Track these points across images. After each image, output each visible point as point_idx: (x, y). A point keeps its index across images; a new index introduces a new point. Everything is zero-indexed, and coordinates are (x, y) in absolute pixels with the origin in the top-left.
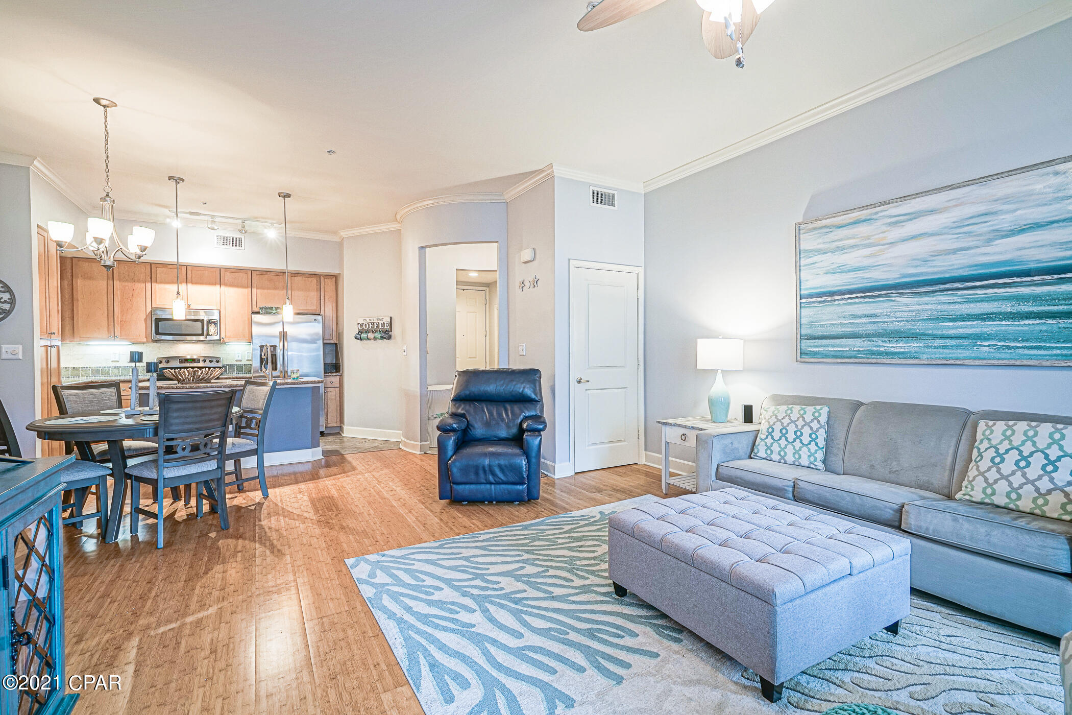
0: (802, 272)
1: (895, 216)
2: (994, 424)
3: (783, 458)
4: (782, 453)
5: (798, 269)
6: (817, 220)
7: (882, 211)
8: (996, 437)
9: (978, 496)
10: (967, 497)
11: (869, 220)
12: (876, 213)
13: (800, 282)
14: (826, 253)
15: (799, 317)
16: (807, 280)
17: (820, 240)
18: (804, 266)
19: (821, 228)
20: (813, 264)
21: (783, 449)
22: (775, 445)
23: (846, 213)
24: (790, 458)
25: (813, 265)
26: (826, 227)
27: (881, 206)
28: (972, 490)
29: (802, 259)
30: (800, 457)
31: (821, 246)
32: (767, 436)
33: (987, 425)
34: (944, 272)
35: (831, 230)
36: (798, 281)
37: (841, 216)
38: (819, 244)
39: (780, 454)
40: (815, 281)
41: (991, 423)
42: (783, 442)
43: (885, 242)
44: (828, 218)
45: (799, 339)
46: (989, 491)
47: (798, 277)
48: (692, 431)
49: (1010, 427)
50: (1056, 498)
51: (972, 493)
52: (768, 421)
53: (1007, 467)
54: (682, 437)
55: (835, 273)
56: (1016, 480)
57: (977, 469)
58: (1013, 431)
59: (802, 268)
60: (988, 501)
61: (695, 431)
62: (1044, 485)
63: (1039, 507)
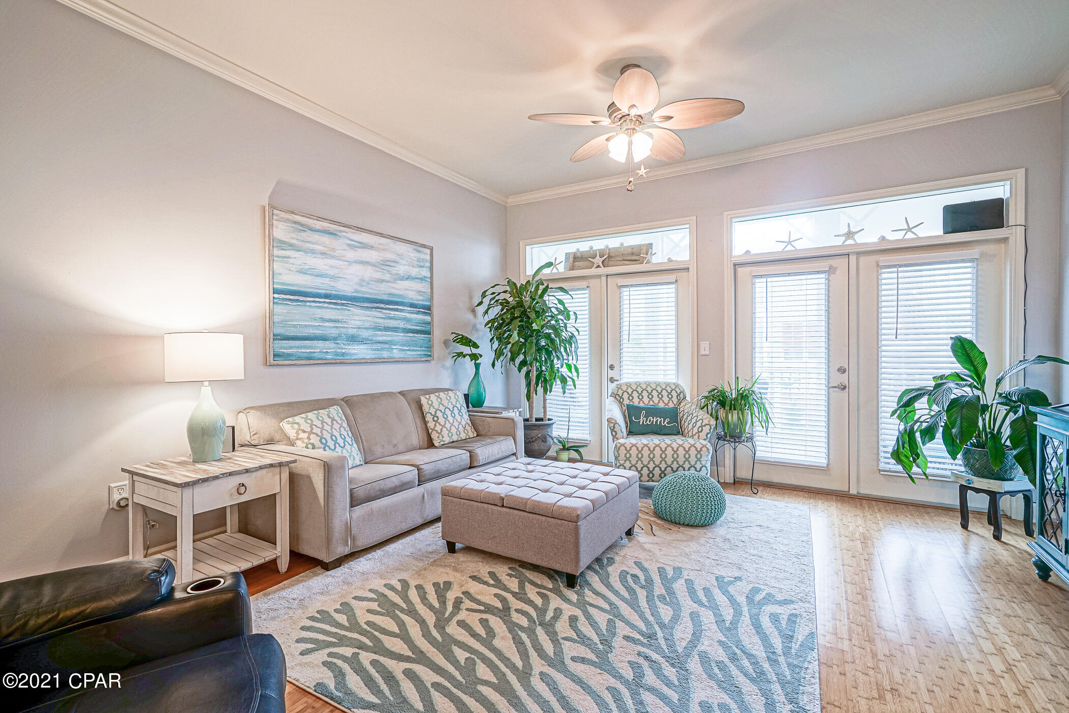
0: (275, 263)
1: (352, 240)
2: (429, 397)
5: (271, 258)
6: (293, 213)
7: (344, 232)
8: (436, 404)
9: (447, 440)
10: (442, 443)
11: (335, 234)
12: (341, 231)
13: (272, 274)
14: (299, 251)
15: (271, 314)
16: (280, 274)
17: (294, 235)
18: (278, 257)
19: (295, 223)
20: (286, 257)
23: (319, 219)
25: (286, 259)
26: (299, 223)
27: (344, 227)
28: (443, 437)
29: (275, 249)
31: (294, 242)
32: (324, 448)
33: (426, 398)
34: (375, 294)
35: (305, 229)
36: (271, 273)
37: (314, 219)
38: (293, 238)
40: (288, 278)
42: (339, 449)
43: (345, 259)
44: (303, 216)
45: (272, 340)
46: (450, 434)
47: (271, 268)
48: (254, 474)
49: (438, 397)
50: (468, 428)
51: (444, 439)
52: (314, 433)
53: (450, 419)
54: (238, 489)
55: (305, 273)
56: (456, 424)
57: (440, 424)
58: (441, 399)
59: (275, 258)
60: (451, 440)
61: (264, 471)
62: (463, 423)
63: (467, 434)
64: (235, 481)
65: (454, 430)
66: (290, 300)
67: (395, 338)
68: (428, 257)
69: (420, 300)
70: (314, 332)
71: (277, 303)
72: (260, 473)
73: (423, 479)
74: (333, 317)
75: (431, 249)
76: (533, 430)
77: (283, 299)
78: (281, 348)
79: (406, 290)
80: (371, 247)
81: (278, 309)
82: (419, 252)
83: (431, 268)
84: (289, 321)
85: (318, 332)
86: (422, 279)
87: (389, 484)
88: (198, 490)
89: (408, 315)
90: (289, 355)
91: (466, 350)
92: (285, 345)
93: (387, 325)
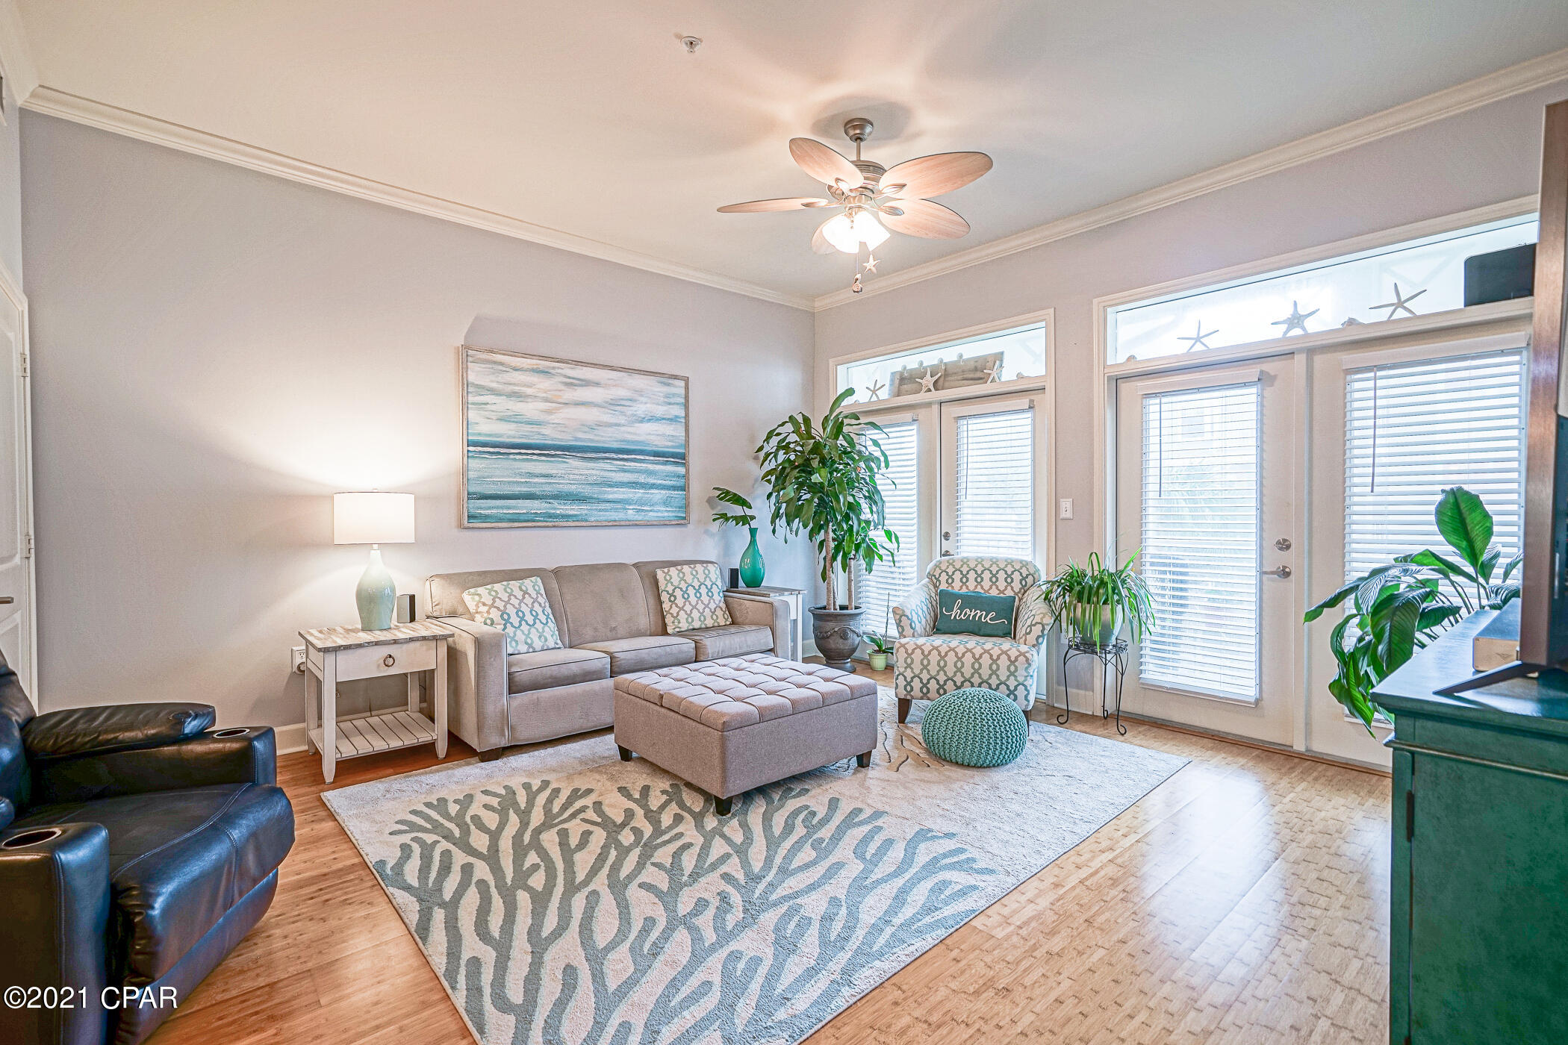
0: (469, 411)
1: (569, 378)
2: (669, 571)
3: (530, 646)
4: (529, 641)
5: (465, 406)
6: (492, 352)
7: (558, 368)
8: (676, 580)
9: (684, 626)
10: (677, 630)
12: (554, 368)
13: (467, 424)
14: (501, 395)
15: (465, 470)
16: (477, 423)
17: (492, 378)
18: (473, 404)
19: (495, 363)
20: (484, 404)
21: (527, 636)
22: (519, 632)
23: (525, 356)
24: (538, 644)
25: (484, 406)
26: (502, 364)
27: (558, 362)
28: (679, 622)
29: (470, 395)
30: (546, 640)
31: (494, 385)
32: (505, 625)
33: (664, 572)
34: (604, 442)
35: (507, 369)
36: (465, 423)
37: (519, 357)
38: (492, 381)
39: (526, 643)
40: (486, 428)
41: (666, 570)
42: (525, 628)
43: (560, 400)
44: (504, 354)
45: (466, 498)
46: (690, 620)
47: (465, 417)
48: (405, 646)
49: (680, 571)
50: (719, 613)
51: (680, 625)
52: (495, 607)
53: (693, 600)
54: (384, 661)
55: (509, 421)
56: (700, 607)
57: (677, 606)
58: (684, 573)
59: (470, 406)
60: (691, 627)
61: (418, 644)
62: (712, 606)
63: (715, 621)
64: (385, 651)
65: (695, 614)
66: (489, 452)
67: (631, 496)
68: (683, 391)
69: (667, 447)
70: (519, 489)
71: (473, 457)
72: (412, 645)
73: (616, 669)
74: (544, 472)
75: (686, 380)
76: (828, 621)
77: (480, 452)
78: (478, 508)
79: (650, 434)
80: (597, 384)
81: (474, 464)
82: (668, 385)
83: (686, 406)
84: (488, 477)
85: (524, 489)
86: (673, 420)
87: (565, 671)
88: (342, 656)
89: (651, 467)
90: (487, 516)
91: (738, 510)
92: (483, 506)
93: (621, 479)
